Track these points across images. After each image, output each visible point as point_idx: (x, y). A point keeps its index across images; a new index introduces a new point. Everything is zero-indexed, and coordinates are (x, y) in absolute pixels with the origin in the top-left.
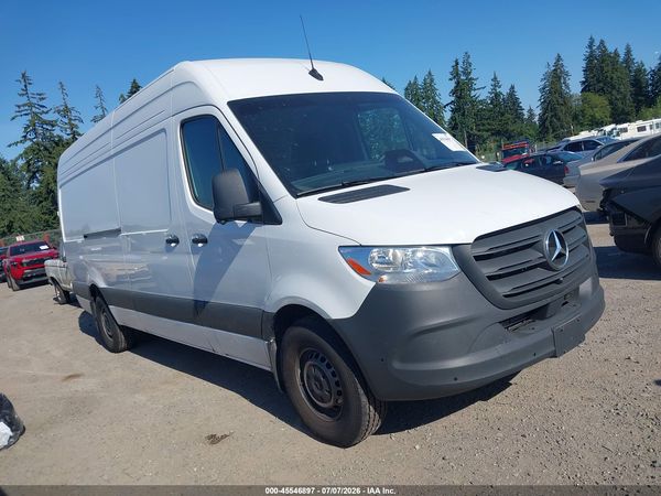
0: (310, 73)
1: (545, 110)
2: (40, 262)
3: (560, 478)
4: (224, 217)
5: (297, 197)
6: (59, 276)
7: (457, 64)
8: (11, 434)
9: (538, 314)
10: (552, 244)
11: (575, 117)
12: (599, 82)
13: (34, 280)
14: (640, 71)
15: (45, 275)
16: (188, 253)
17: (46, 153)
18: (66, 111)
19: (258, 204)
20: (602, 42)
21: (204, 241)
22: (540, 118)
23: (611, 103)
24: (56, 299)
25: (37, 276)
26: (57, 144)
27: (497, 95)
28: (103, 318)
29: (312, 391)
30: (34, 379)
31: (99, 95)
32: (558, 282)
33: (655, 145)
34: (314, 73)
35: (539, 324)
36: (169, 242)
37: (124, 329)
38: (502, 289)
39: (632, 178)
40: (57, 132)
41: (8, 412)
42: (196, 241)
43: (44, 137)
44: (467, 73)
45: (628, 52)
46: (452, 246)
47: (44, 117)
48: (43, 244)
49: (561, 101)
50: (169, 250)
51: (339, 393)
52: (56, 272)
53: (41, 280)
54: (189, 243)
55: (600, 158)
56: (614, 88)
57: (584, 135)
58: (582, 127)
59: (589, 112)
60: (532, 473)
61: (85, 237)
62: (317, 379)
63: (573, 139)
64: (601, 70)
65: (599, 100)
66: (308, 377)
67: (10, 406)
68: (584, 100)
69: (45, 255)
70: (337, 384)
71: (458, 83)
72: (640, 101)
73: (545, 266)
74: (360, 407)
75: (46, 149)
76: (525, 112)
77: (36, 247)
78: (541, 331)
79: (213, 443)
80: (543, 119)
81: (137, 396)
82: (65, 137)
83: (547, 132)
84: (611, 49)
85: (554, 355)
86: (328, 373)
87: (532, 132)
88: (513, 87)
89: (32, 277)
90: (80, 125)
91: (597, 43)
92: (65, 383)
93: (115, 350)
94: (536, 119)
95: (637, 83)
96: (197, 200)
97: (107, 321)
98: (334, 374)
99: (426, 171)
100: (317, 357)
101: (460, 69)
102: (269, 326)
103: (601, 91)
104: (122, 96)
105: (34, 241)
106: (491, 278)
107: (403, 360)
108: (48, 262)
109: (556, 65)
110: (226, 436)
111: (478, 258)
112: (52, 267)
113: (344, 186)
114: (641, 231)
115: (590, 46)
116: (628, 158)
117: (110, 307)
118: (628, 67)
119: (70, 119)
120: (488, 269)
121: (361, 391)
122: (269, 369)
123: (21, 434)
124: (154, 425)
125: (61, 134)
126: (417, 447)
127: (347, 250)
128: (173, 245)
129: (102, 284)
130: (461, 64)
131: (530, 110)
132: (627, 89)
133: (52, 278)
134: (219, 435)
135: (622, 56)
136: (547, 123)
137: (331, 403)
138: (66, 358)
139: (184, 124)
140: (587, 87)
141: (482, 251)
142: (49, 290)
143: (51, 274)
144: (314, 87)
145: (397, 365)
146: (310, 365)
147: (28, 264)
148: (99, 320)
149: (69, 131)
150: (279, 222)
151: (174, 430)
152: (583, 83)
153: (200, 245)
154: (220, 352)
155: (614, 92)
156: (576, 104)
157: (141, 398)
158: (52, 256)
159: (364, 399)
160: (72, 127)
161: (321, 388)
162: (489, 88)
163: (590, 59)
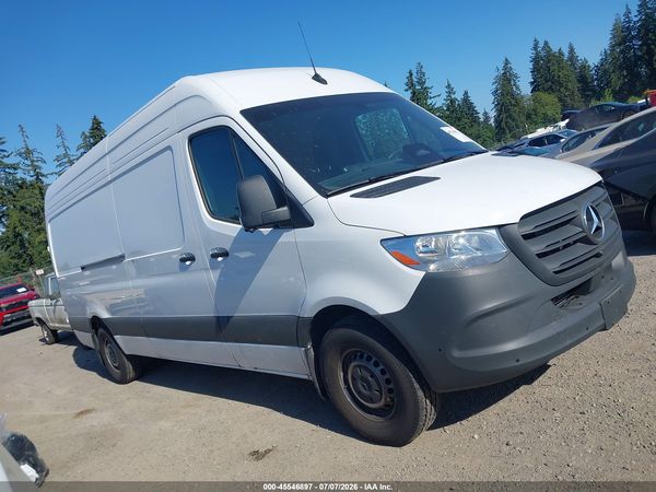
0: (313, 78)
1: (500, 112)
2: (22, 305)
3: (635, 448)
4: (253, 224)
5: (327, 196)
6: (46, 316)
7: (411, 75)
8: (37, 476)
9: (582, 289)
10: (590, 219)
11: (528, 117)
12: (547, 81)
13: (14, 324)
14: (584, 67)
15: (30, 317)
16: (206, 269)
17: (10, 197)
18: (28, 153)
19: (285, 208)
20: (546, 43)
21: (225, 254)
22: (496, 121)
23: (560, 100)
24: (43, 340)
25: (17, 320)
26: (21, 187)
27: (452, 101)
28: (107, 350)
29: (359, 393)
30: (43, 419)
31: (60, 134)
32: (598, 255)
33: (628, 129)
34: (317, 78)
35: (584, 299)
36: (183, 260)
37: (132, 358)
38: (552, 265)
39: (624, 158)
40: (20, 175)
41: (30, 453)
42: (215, 256)
43: (7, 181)
44: (421, 83)
45: (572, 50)
46: (499, 227)
47: (6, 161)
48: (20, 287)
49: (513, 102)
50: (184, 269)
51: (390, 391)
52: (41, 312)
53: (25, 322)
54: (207, 260)
55: (568, 149)
56: (561, 85)
57: (541, 132)
58: (536, 125)
59: (541, 111)
60: (604, 447)
61: (83, 268)
62: (364, 379)
63: (530, 136)
64: (548, 68)
65: (549, 99)
66: (353, 379)
67: (32, 447)
68: (535, 99)
69: (24, 298)
70: (388, 382)
71: (414, 93)
72: (588, 96)
73: (586, 240)
74: (416, 402)
75: (10, 192)
76: (481, 116)
77: (13, 291)
78: (588, 305)
79: (258, 459)
80: (498, 121)
81: (161, 423)
82: (29, 179)
83: (504, 132)
84: (555, 49)
85: (604, 329)
86: (377, 371)
87: (489, 135)
88: (466, 93)
89: (12, 321)
90: (42, 165)
91: (541, 45)
92: (77, 420)
93: (123, 381)
94: (492, 121)
95: (583, 79)
96: (213, 214)
97: (112, 353)
98: (383, 372)
99: (445, 162)
100: (361, 357)
101: (415, 80)
102: (306, 332)
103: (550, 90)
104: (83, 133)
105: (9, 285)
106: (540, 256)
107: (462, 347)
108: (32, 303)
109: (505, 68)
110: (270, 450)
111: (526, 237)
112: (37, 308)
113: (371, 182)
114: (638, 208)
115: (535, 48)
116: (603, 144)
117: (116, 337)
118: (573, 64)
119: (32, 161)
120: (536, 247)
121: (417, 386)
122: (306, 377)
123: (46, 475)
124: (188, 449)
125: (23, 176)
126: (476, 436)
127: (390, 243)
128: (188, 263)
129: (104, 315)
130: (415, 74)
131: (486, 113)
132: (574, 85)
133: (39, 319)
134: (262, 450)
135: (566, 54)
136: (503, 124)
137: (382, 403)
138: (72, 395)
139: (192, 139)
140: (536, 87)
141: (528, 229)
142: (36, 332)
143: (36, 314)
144: (318, 91)
145: (456, 353)
146: (355, 366)
147: (7, 308)
148: (101, 352)
149: (32, 173)
150: (309, 223)
151: (212, 451)
152: (532, 83)
153: (220, 259)
154: (247, 367)
155: (562, 90)
156: (527, 104)
157: (165, 424)
158: (32, 298)
159: (420, 393)
160: (35, 168)
161: (370, 388)
162: (444, 96)
163: (536, 60)
